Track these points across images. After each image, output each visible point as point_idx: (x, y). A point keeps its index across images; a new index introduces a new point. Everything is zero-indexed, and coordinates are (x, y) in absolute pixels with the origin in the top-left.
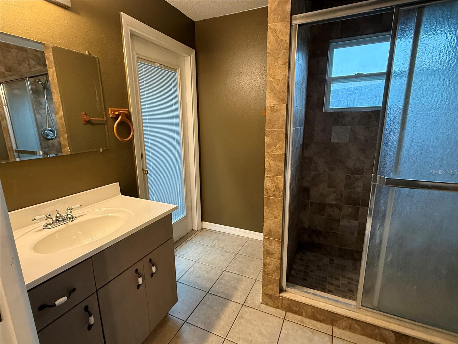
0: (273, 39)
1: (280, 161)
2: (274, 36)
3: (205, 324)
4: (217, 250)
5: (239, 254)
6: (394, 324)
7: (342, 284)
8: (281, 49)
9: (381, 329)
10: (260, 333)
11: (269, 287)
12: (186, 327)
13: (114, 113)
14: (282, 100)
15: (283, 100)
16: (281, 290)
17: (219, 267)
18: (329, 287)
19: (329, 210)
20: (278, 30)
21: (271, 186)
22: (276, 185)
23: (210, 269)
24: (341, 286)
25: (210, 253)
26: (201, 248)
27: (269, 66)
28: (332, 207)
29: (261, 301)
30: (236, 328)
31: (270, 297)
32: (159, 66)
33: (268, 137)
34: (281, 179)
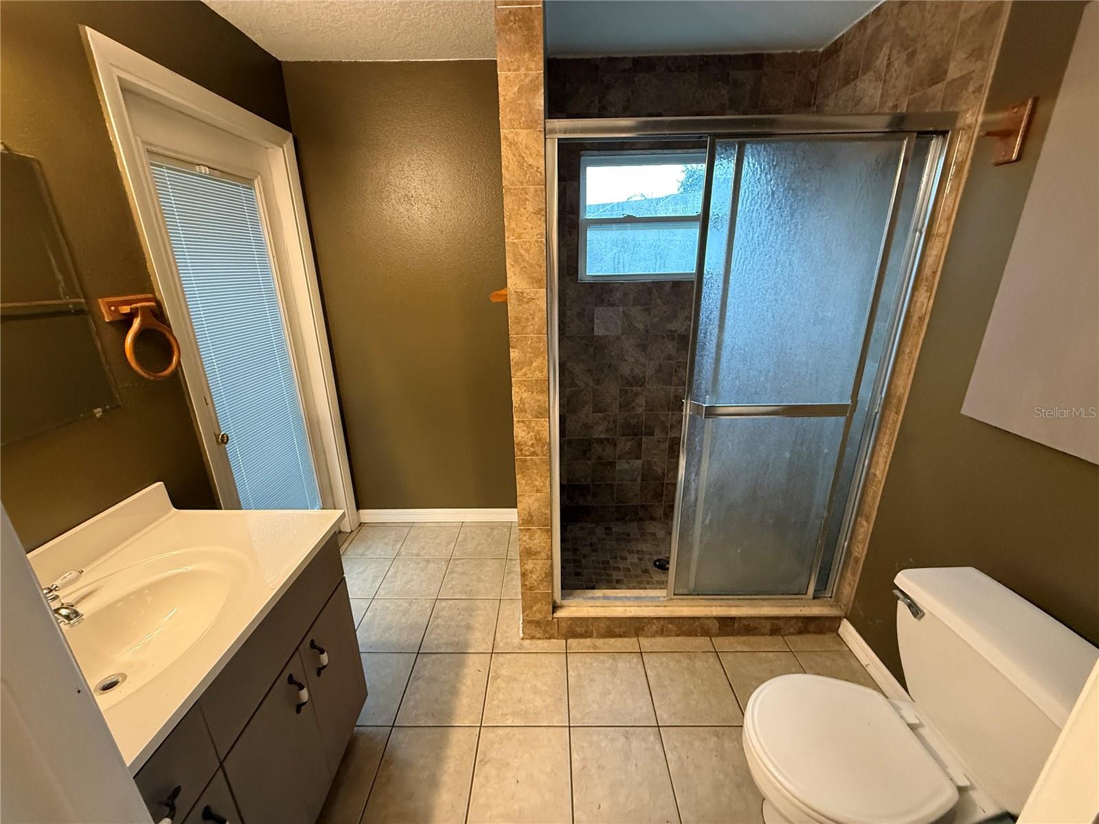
0: (512, 160)
1: (540, 392)
2: (514, 155)
3: (433, 715)
4: (409, 562)
5: (455, 559)
6: (716, 606)
7: (632, 564)
8: (529, 183)
9: (701, 620)
10: (536, 691)
11: (534, 608)
12: (398, 736)
13: (117, 311)
14: (538, 281)
15: (540, 281)
16: (555, 608)
17: (423, 596)
18: (615, 575)
19: (597, 450)
20: (521, 144)
21: (526, 437)
22: (535, 435)
23: (407, 605)
24: (630, 567)
25: (396, 572)
26: (373, 566)
27: (508, 214)
28: (602, 443)
29: (522, 635)
30: (493, 700)
31: (537, 624)
32: (208, 173)
33: (515, 350)
34: (545, 423)
